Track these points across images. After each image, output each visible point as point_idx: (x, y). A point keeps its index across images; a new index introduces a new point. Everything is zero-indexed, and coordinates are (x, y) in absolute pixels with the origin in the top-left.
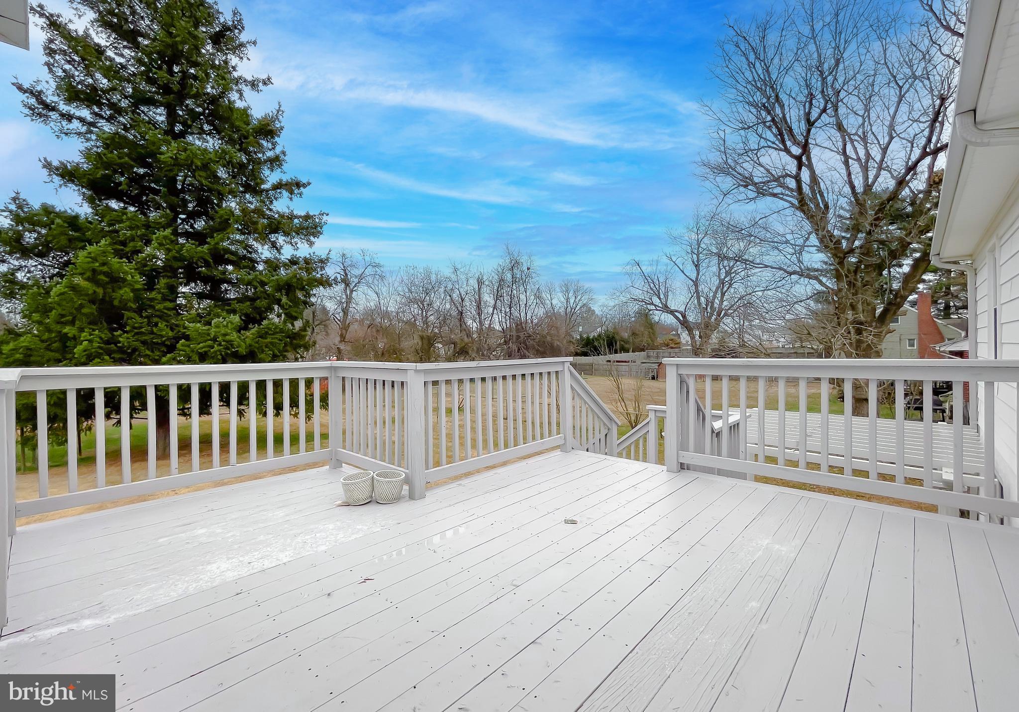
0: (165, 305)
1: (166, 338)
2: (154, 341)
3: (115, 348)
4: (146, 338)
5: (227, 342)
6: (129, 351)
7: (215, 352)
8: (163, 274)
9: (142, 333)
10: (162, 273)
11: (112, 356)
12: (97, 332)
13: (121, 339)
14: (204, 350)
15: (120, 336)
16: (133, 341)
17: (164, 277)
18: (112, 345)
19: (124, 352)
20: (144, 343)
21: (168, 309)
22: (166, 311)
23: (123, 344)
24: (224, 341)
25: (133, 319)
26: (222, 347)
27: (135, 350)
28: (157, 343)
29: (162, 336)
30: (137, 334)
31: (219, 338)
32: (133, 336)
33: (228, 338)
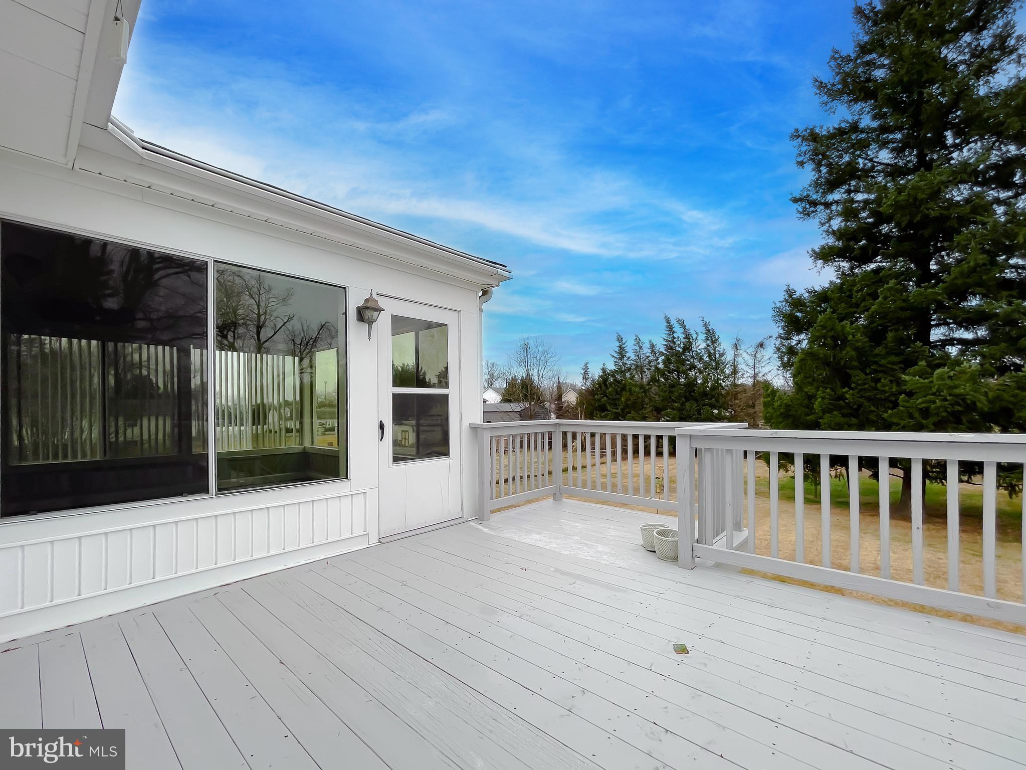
0: (889, 359)
1: (889, 393)
2: (877, 396)
3: (843, 403)
4: (870, 394)
5: (957, 396)
6: (854, 407)
7: (939, 408)
8: (892, 328)
9: (865, 389)
10: (890, 326)
11: (842, 411)
12: (828, 390)
13: (847, 396)
14: (923, 405)
15: (846, 392)
16: (857, 397)
17: (891, 331)
18: (841, 402)
19: (852, 408)
20: (869, 399)
21: (893, 363)
22: (889, 366)
23: (849, 400)
24: (950, 395)
25: (858, 377)
26: (947, 403)
27: (860, 406)
28: (881, 399)
29: (885, 392)
30: (861, 390)
31: (943, 392)
32: (858, 393)
33: (957, 391)
